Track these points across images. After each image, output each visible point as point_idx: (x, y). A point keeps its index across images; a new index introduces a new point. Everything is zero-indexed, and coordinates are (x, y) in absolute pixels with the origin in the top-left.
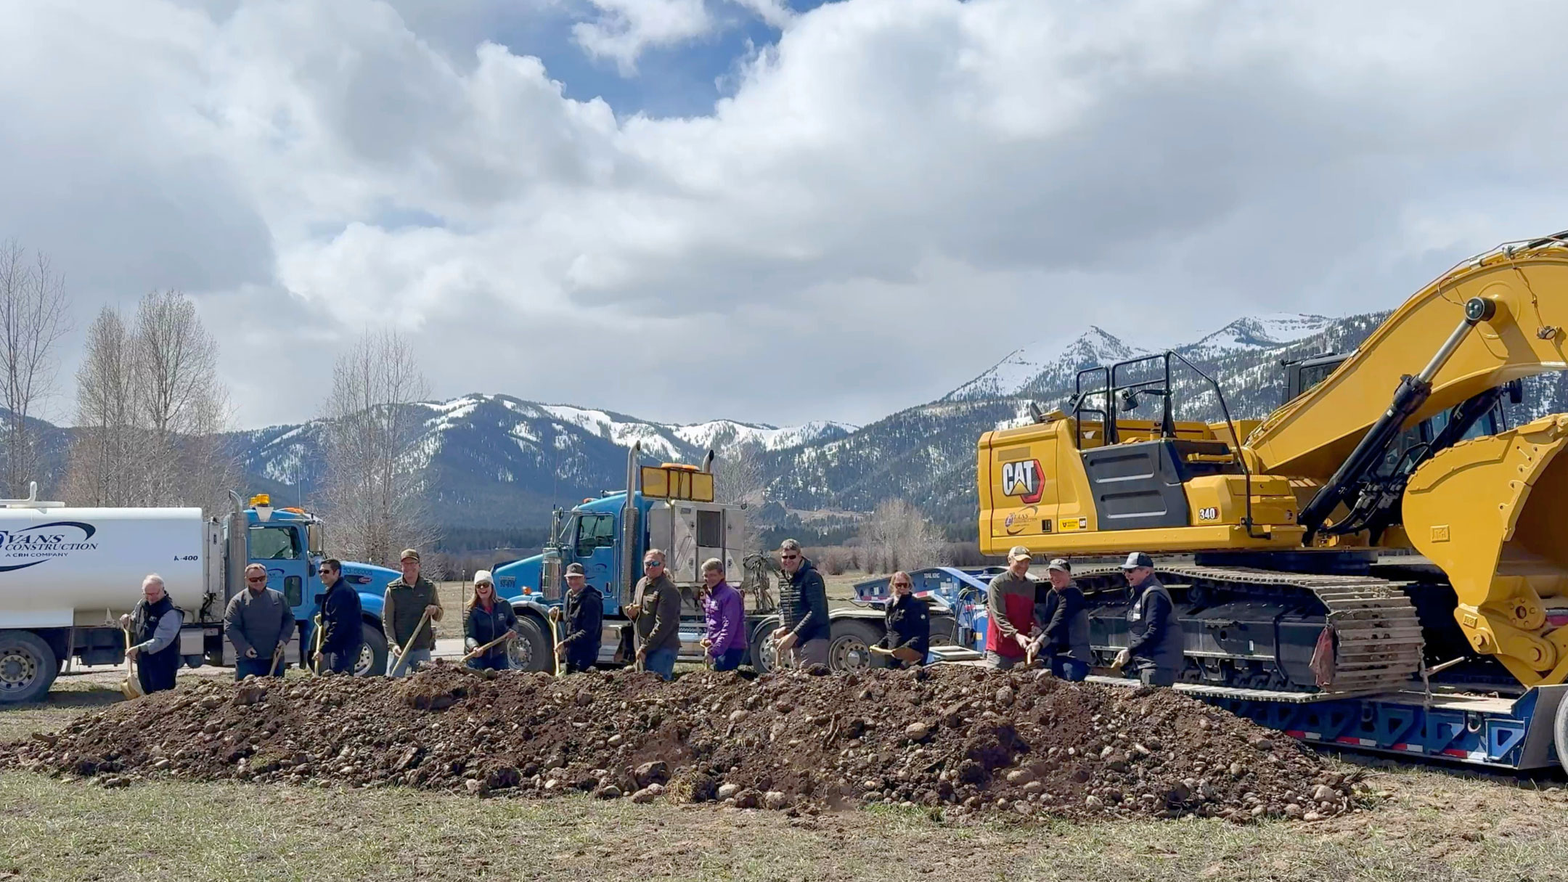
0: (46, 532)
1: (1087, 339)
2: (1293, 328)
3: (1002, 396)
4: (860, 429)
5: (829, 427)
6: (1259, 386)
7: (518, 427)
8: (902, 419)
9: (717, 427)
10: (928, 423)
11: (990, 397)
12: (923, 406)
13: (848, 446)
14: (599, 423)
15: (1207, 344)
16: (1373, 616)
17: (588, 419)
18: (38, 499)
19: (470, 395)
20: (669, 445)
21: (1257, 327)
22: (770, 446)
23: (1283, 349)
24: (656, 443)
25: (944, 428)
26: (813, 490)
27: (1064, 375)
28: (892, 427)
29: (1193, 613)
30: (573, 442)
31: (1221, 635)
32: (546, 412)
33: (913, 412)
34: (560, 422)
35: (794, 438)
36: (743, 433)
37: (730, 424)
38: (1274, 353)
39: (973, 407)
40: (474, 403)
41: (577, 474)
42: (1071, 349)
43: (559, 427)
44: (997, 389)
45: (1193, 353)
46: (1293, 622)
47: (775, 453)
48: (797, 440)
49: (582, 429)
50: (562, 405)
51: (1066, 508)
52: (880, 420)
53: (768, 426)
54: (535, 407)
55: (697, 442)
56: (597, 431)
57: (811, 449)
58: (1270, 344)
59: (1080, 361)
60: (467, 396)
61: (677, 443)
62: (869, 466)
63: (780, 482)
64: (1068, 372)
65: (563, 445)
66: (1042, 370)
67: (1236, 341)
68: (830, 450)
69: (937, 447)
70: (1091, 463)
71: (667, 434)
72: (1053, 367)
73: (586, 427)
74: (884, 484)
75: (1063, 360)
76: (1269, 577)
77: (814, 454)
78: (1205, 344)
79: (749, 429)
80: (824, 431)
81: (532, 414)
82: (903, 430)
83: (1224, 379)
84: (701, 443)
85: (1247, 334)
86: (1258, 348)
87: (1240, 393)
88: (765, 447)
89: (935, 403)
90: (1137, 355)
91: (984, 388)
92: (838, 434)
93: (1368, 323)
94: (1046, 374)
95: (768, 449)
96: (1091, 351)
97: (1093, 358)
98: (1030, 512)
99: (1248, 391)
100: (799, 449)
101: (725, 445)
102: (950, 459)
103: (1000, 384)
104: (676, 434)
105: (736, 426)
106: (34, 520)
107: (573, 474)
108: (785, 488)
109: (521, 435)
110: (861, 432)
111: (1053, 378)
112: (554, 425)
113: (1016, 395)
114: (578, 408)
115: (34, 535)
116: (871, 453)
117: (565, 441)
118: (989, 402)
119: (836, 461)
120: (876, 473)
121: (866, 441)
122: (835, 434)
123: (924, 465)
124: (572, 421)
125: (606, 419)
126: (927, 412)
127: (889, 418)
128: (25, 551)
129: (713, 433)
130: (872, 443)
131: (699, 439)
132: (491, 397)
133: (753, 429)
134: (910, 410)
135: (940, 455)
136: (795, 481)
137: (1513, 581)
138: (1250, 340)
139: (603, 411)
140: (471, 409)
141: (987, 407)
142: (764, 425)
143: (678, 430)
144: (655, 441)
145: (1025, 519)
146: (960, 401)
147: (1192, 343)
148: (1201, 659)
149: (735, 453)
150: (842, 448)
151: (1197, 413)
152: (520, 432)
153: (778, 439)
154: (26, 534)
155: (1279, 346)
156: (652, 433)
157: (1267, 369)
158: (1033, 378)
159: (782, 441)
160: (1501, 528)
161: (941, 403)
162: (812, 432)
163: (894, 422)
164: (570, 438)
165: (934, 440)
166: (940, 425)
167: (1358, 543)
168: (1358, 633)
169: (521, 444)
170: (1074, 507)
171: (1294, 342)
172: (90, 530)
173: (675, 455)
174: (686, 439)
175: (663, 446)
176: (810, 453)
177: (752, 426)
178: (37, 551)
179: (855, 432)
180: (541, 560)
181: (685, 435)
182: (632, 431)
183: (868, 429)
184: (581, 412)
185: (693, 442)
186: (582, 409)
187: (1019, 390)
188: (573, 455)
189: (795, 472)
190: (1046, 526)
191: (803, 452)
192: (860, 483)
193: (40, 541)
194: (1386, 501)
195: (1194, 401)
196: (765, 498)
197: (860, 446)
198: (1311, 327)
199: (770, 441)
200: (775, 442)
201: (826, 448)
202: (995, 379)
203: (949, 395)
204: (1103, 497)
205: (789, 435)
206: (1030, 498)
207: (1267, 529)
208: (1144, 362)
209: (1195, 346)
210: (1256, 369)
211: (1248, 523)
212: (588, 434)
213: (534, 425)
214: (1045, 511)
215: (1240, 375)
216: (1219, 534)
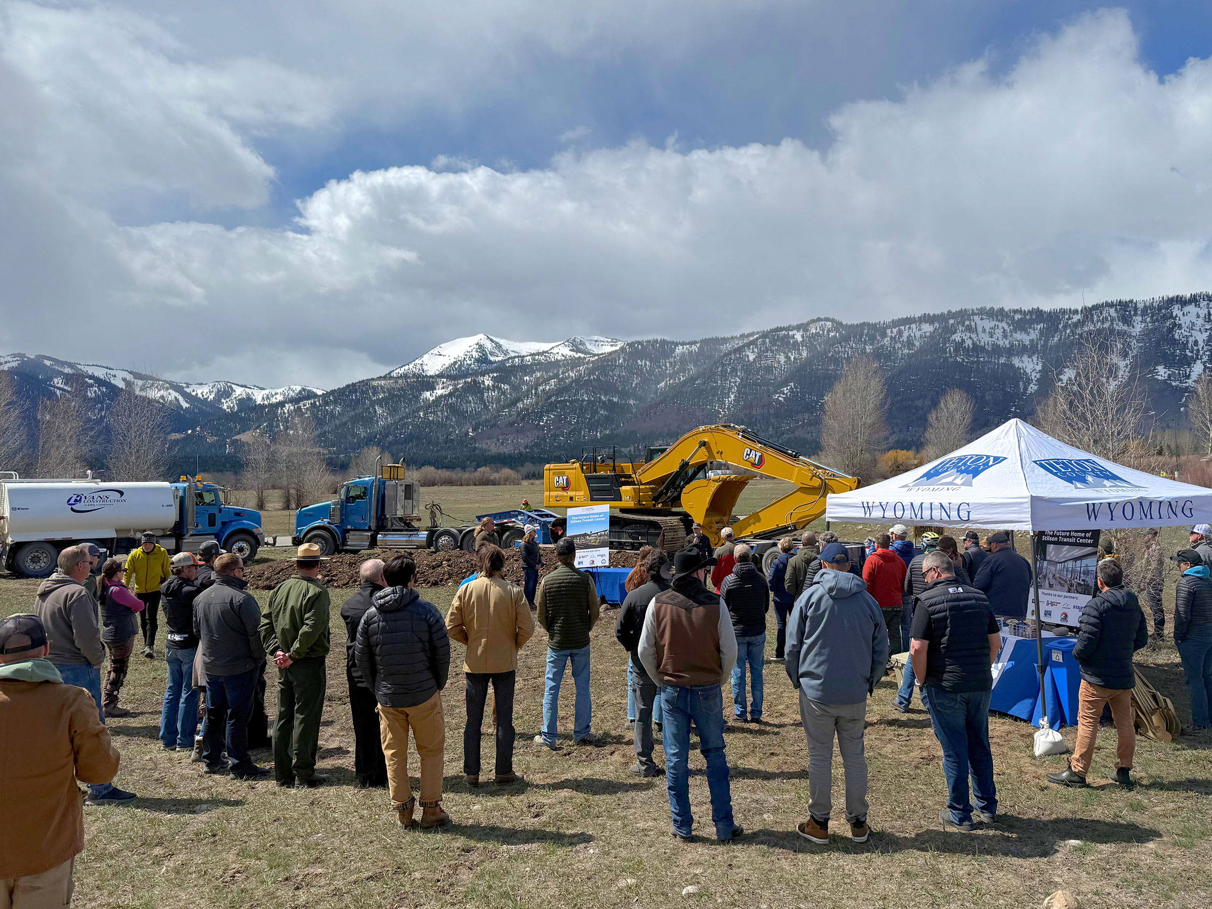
0: (102, 494)
1: (482, 342)
2: (602, 345)
3: (426, 376)
4: (327, 392)
5: (304, 390)
6: (583, 378)
7: (56, 380)
8: (357, 387)
9: (219, 386)
10: (375, 390)
11: (419, 376)
12: (373, 379)
13: (317, 403)
14: (124, 380)
15: (555, 351)
16: (673, 529)
17: (115, 376)
18: (93, 478)
19: (14, 354)
20: (181, 399)
21: (582, 343)
22: (259, 401)
23: (597, 357)
24: (172, 395)
25: (387, 395)
26: (291, 432)
27: (467, 364)
28: (350, 392)
29: (621, 528)
30: (102, 392)
31: (631, 536)
32: (81, 369)
33: (365, 383)
34: (92, 377)
35: (278, 396)
36: (239, 391)
37: (229, 384)
38: (592, 359)
39: (407, 382)
40: (17, 360)
41: (105, 416)
42: (472, 348)
43: (91, 381)
44: (423, 370)
45: (545, 356)
46: (652, 531)
47: (262, 407)
48: (280, 398)
49: (110, 383)
50: (93, 365)
51: (578, 493)
52: (341, 387)
53: (257, 387)
54: (71, 365)
55: (203, 396)
56: (121, 385)
57: (290, 405)
58: (589, 353)
59: (477, 356)
60: (11, 355)
61: (187, 396)
62: (333, 416)
63: (267, 426)
64: (469, 362)
65: (94, 395)
66: (453, 361)
67: (570, 350)
68: (304, 405)
69: (381, 406)
70: (588, 479)
71: (178, 389)
72: (460, 359)
73: (113, 382)
74: (343, 429)
75: (466, 355)
76: (646, 518)
77: (292, 408)
78: (552, 351)
79: (243, 388)
80: (300, 392)
81: (67, 370)
82: (358, 394)
83: (563, 373)
84: (205, 397)
85: (576, 347)
86: (582, 356)
87: (572, 382)
88: (255, 402)
89: (380, 377)
90: (513, 355)
91: (414, 370)
92: (311, 395)
93: (642, 345)
94: (455, 363)
95: (258, 403)
96: (484, 350)
97: (485, 355)
98: (565, 494)
99: (577, 381)
100: (281, 404)
101: (225, 399)
102: (390, 414)
103: (425, 368)
104: (186, 390)
105: (233, 386)
106: (95, 489)
107: (101, 416)
108: (270, 431)
109: (58, 385)
110: (328, 394)
111: (460, 366)
112: (87, 379)
113: (436, 375)
114: (107, 368)
115: (96, 495)
116: (334, 408)
117: (95, 392)
118: (418, 378)
119: (309, 412)
120: (338, 422)
121: (331, 400)
122: (308, 395)
123: (372, 418)
124: (102, 377)
125: (129, 377)
126: (375, 383)
127: (348, 386)
128: (93, 503)
129: (215, 390)
130: (335, 402)
131: (204, 394)
132: (32, 357)
133: (246, 389)
134: (363, 381)
135: (384, 412)
136: (278, 426)
137: (709, 519)
138: (578, 351)
139: (127, 371)
140: (15, 364)
141: (416, 382)
142: (255, 386)
143: (188, 387)
144: (169, 394)
145: (563, 496)
146: (398, 377)
147: (546, 350)
148: (624, 542)
149: (232, 405)
150: (313, 405)
151: (547, 392)
152: (58, 383)
153: (265, 396)
154: (92, 495)
155: (595, 355)
156: (167, 389)
157: (587, 368)
158: (447, 365)
159: (268, 398)
160: (707, 506)
161: (385, 378)
162: (291, 392)
163: (352, 388)
164: (99, 390)
165: (380, 402)
166: (384, 392)
167: (668, 506)
168: (670, 534)
169: (58, 392)
170: (582, 493)
171: (602, 354)
172: (122, 493)
173: (185, 405)
174: (194, 394)
175: (176, 398)
176: (289, 407)
177: (245, 387)
178: (98, 503)
179: (323, 394)
180: (330, 504)
181: (193, 391)
182: (151, 387)
183: (333, 392)
184: (109, 371)
185: (200, 395)
186: (110, 369)
187: (437, 372)
188: (102, 403)
189: (278, 420)
190: (571, 499)
191: (285, 406)
192: (326, 428)
193: (99, 498)
194: (676, 494)
195: (546, 385)
196: (255, 437)
197: (327, 403)
198: (612, 346)
199: (259, 397)
200: (263, 398)
201: (301, 404)
202: (422, 364)
203: (390, 373)
204: (592, 491)
205: (273, 393)
206: (564, 489)
207: (644, 503)
208: (517, 360)
209: (547, 352)
210: (581, 368)
211: (639, 501)
212: (115, 386)
213: (68, 379)
214: (570, 493)
215: (572, 371)
216: (631, 504)
